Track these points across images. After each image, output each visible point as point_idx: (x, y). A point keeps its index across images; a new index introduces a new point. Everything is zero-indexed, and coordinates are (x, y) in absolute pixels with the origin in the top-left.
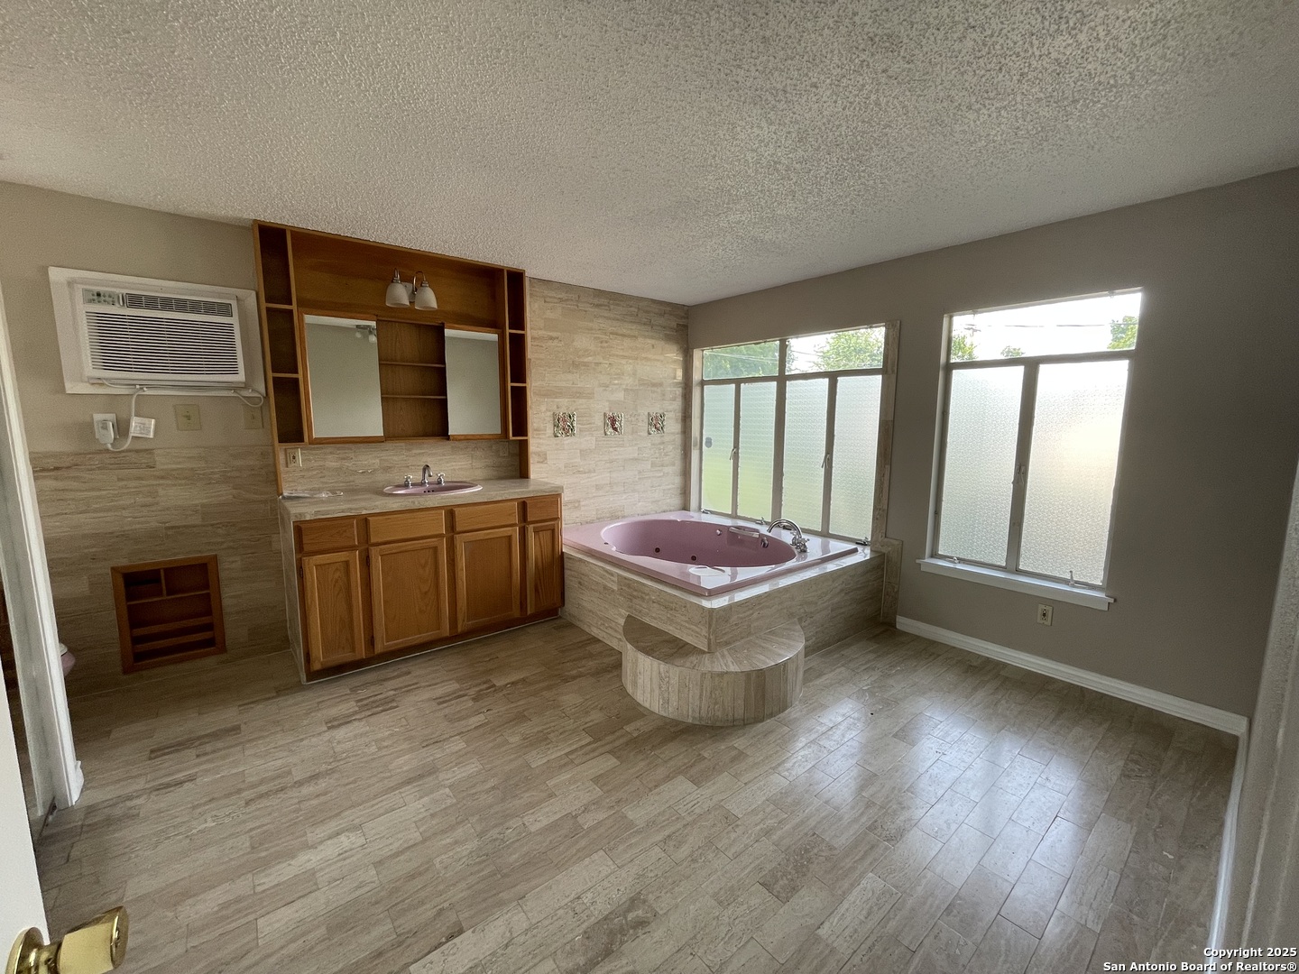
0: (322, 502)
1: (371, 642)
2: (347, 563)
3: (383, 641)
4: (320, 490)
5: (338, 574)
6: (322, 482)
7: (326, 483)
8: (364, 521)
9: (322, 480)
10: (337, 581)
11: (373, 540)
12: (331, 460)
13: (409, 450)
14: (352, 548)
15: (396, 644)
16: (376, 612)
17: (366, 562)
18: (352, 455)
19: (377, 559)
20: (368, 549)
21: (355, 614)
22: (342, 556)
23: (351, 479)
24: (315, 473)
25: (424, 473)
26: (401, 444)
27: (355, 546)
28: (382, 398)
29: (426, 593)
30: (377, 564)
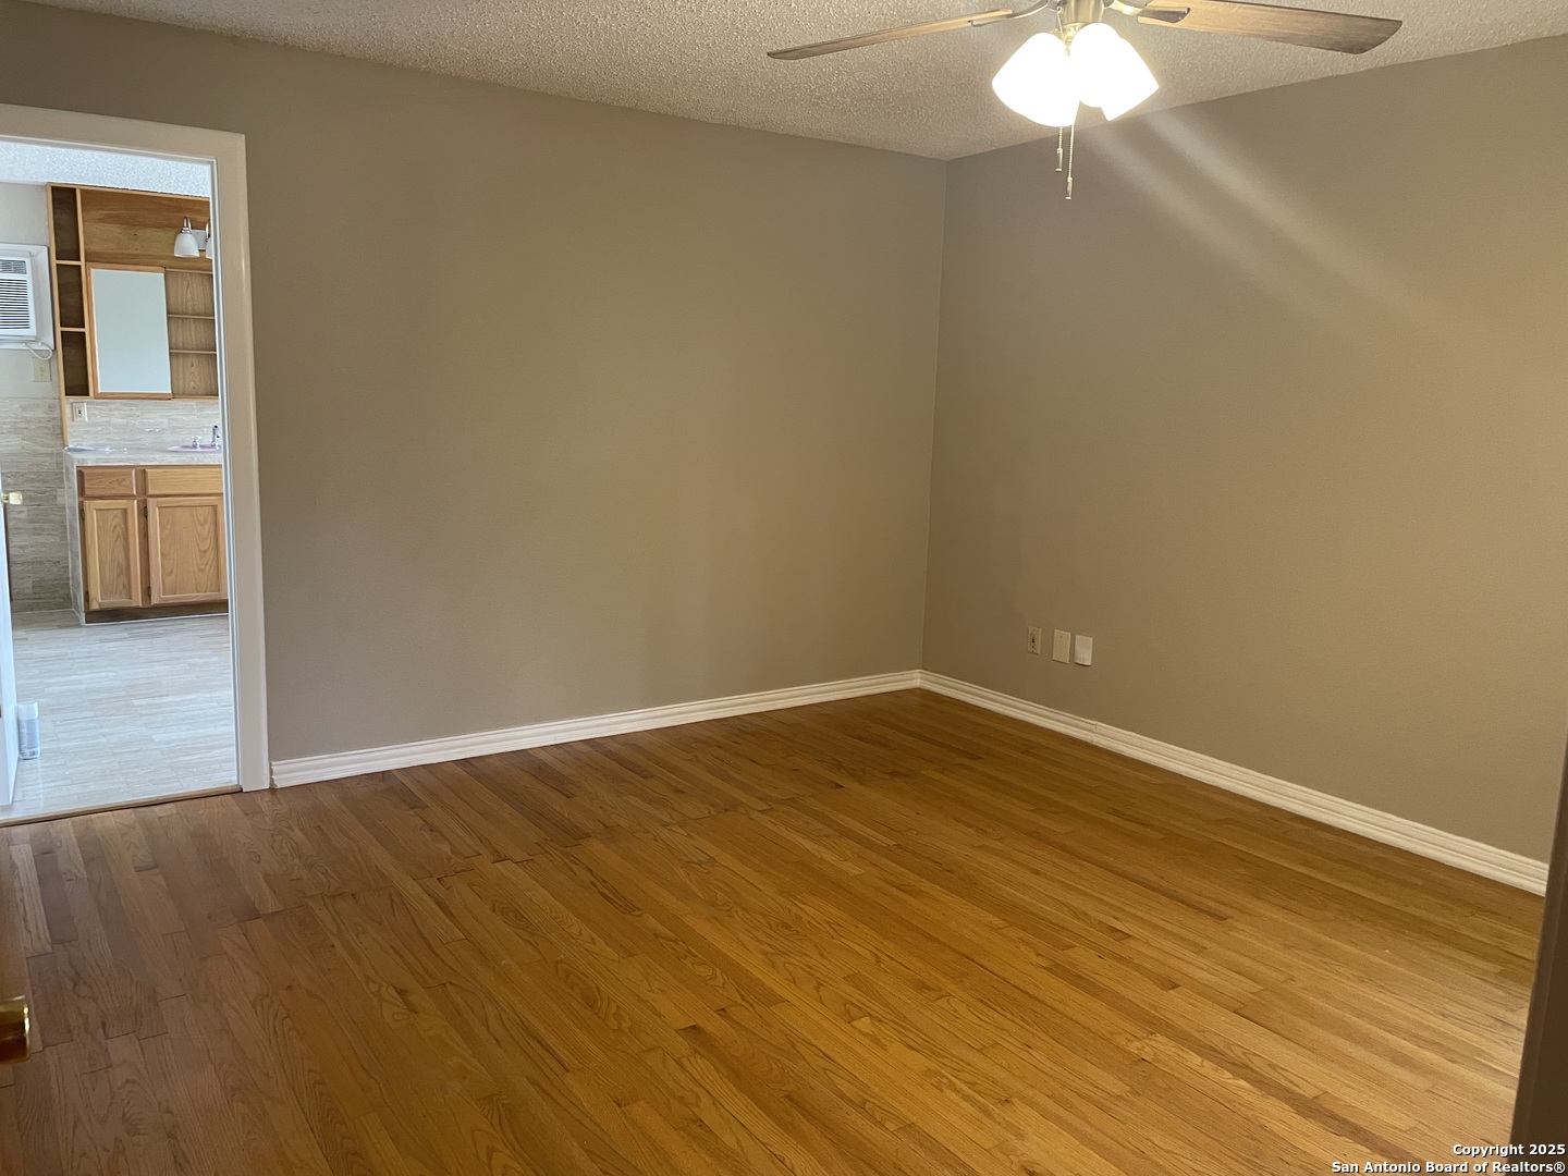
0: (104, 453)
1: (147, 592)
2: (125, 511)
3: (159, 594)
4: (105, 446)
5: (116, 520)
6: (108, 439)
7: (112, 440)
8: (143, 472)
9: (107, 437)
10: (115, 527)
11: (150, 492)
12: (118, 415)
13: (201, 410)
14: (130, 497)
15: (172, 599)
16: (152, 563)
17: (144, 512)
18: (138, 413)
19: (154, 511)
20: (145, 501)
21: (132, 561)
22: (121, 503)
23: (138, 437)
24: (100, 428)
25: (214, 434)
26: (193, 403)
27: (133, 496)
28: (170, 353)
29: (205, 551)
30: (155, 515)
